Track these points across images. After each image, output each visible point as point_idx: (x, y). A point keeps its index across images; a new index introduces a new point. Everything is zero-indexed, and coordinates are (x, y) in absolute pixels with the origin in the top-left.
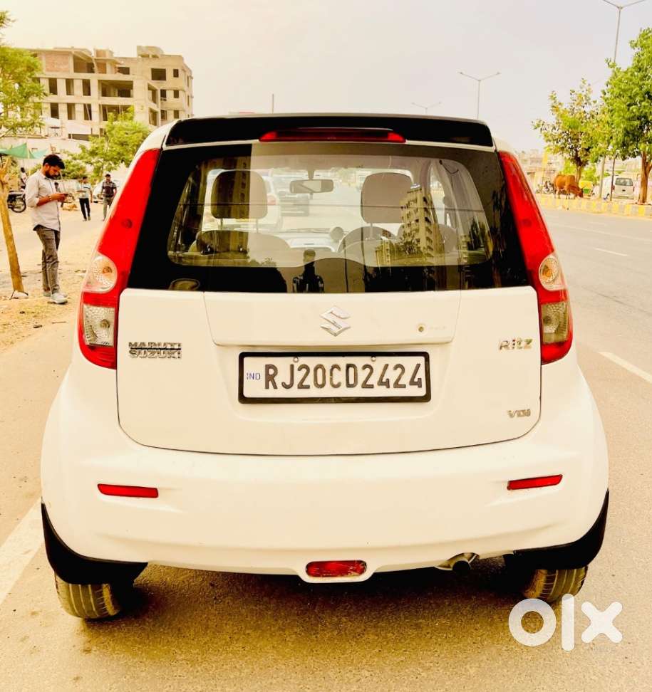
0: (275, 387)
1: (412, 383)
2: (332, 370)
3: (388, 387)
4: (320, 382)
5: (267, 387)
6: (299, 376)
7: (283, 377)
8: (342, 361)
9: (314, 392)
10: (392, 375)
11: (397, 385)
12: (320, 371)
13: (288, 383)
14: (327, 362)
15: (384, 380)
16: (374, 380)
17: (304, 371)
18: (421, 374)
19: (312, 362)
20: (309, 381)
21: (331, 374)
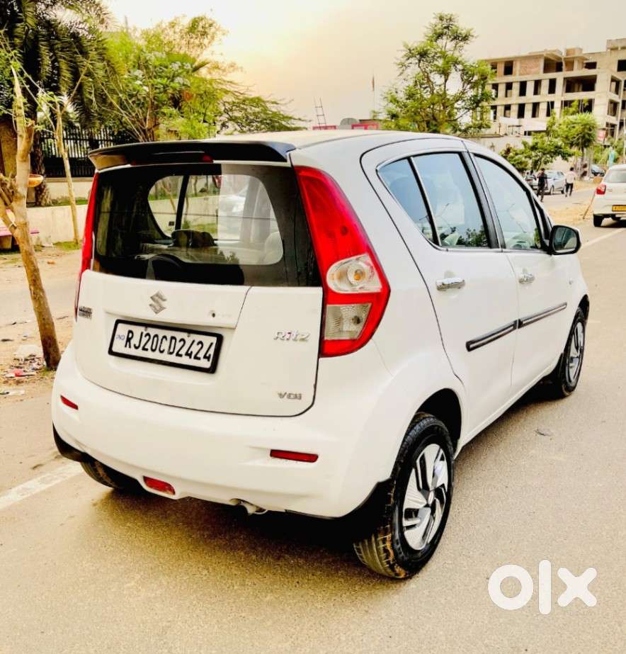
0: (130, 347)
1: (205, 357)
2: (162, 340)
3: (190, 357)
4: (154, 348)
5: (126, 346)
6: (144, 340)
7: (135, 341)
8: (169, 334)
9: (149, 354)
10: (195, 349)
11: (196, 358)
12: (156, 339)
13: (137, 345)
14: (161, 333)
15: (189, 352)
16: (183, 352)
17: (148, 337)
18: (212, 352)
19: (152, 331)
20: (148, 346)
21: (161, 343)
